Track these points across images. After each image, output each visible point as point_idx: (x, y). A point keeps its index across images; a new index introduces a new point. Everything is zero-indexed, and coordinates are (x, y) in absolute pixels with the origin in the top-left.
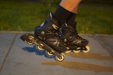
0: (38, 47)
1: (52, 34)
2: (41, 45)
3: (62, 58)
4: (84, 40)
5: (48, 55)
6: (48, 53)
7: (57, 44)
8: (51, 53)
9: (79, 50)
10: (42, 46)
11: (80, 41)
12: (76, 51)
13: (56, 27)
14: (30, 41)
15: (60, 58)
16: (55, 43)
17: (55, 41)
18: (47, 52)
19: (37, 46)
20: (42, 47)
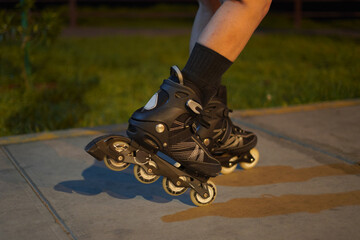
0: (142, 172)
1: (185, 128)
2: (151, 163)
3: (209, 196)
4: (248, 133)
5: (170, 191)
6: (171, 186)
7: (198, 156)
8: (178, 183)
9: (234, 163)
10: (152, 167)
11: (241, 139)
12: (228, 167)
13: (197, 108)
14: (120, 158)
15: (205, 195)
16: (195, 153)
17: (193, 149)
18: (167, 184)
19: (138, 170)
20: (155, 171)
